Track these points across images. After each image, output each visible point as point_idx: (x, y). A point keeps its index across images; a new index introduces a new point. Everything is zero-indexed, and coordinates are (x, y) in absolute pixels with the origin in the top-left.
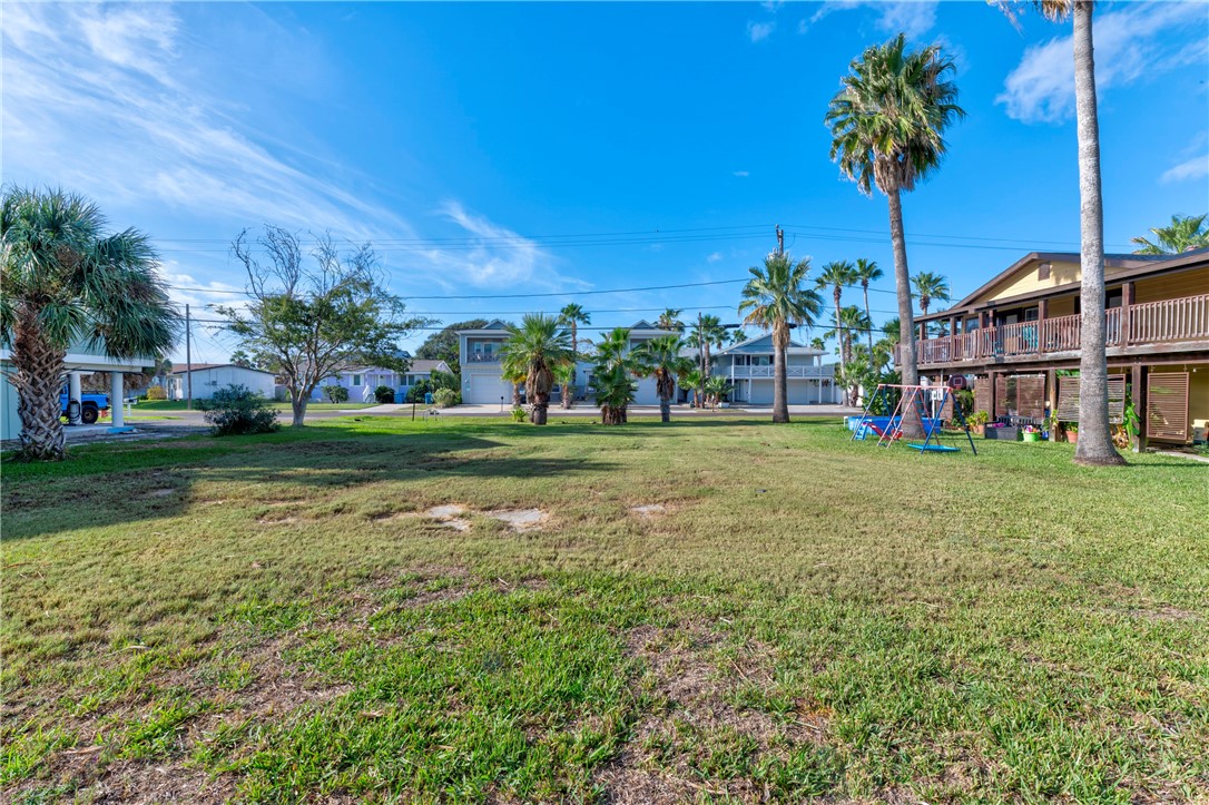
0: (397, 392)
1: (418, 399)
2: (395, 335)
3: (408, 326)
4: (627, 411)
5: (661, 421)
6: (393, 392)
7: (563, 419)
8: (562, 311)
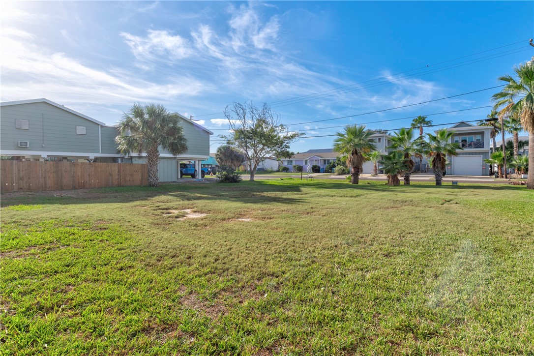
0: (321, 167)
1: (330, 171)
2: (288, 141)
3: (292, 137)
4: (410, 178)
5: (435, 185)
6: (319, 168)
7: (369, 181)
8: (413, 121)
